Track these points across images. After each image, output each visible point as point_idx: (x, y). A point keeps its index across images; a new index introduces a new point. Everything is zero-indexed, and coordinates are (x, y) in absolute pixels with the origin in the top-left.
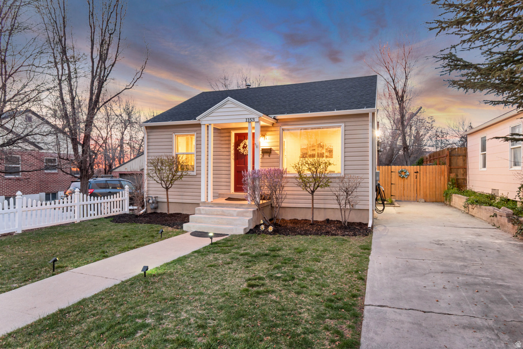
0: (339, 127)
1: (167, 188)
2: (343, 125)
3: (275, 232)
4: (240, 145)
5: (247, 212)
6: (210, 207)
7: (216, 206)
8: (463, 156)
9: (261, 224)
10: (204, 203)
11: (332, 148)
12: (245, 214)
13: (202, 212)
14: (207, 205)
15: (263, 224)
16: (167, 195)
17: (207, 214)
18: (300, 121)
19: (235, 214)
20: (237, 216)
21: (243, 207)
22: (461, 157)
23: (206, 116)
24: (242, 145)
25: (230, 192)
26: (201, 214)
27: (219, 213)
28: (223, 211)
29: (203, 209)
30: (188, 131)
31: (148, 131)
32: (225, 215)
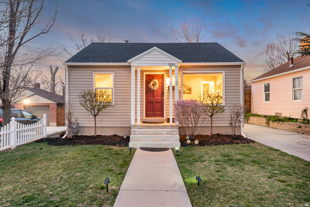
0: (222, 73)
1: (95, 116)
2: (224, 72)
3: (200, 144)
4: (150, 83)
5: (174, 131)
6: (140, 128)
7: (145, 128)
8: (249, 94)
9: (188, 139)
10: (134, 126)
11: (191, 87)
12: (172, 133)
13: (137, 133)
14: (137, 127)
15: (189, 139)
16: (95, 121)
17: (141, 134)
18: (194, 68)
19: (165, 133)
20: (167, 134)
21: (167, 127)
22: (248, 95)
23: (136, 60)
24: (152, 83)
25: (143, 117)
26: (136, 134)
27: (151, 133)
28: (155, 131)
29: (138, 131)
30: (107, 71)
31: (69, 69)
32: (157, 134)
